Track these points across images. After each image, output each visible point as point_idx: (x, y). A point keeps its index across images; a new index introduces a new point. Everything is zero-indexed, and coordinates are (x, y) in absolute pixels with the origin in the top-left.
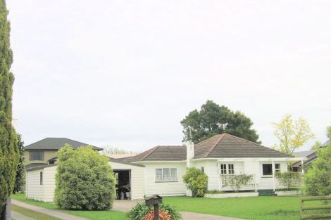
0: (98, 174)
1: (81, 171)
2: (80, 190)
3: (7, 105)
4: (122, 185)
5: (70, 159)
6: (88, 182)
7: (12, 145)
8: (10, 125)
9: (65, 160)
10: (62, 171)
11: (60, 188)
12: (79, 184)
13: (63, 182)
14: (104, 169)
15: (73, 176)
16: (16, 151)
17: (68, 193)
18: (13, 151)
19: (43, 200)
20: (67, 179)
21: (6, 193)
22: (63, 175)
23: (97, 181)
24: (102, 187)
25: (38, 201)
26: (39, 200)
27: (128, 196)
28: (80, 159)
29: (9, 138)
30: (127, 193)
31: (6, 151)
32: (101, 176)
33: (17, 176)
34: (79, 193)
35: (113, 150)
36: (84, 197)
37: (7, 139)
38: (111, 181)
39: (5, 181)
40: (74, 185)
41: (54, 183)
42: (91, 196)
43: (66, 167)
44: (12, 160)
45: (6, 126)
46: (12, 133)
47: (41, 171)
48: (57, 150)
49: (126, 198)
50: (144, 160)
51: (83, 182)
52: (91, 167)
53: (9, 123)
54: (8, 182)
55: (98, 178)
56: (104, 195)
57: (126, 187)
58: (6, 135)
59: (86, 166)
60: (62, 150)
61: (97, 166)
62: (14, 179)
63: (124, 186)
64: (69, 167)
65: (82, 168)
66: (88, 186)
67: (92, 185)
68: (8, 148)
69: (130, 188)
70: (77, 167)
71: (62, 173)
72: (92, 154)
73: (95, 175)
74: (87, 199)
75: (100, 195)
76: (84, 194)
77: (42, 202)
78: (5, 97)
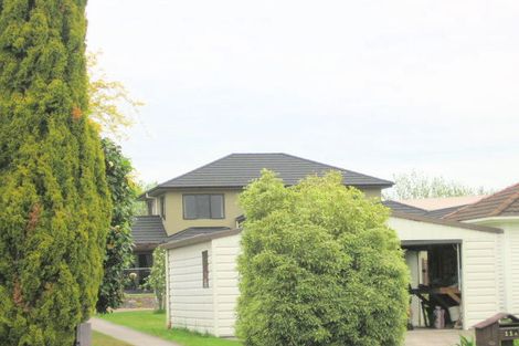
0: (357, 255)
1: (306, 247)
2: (306, 300)
3: (71, 63)
4: (438, 286)
5: (275, 214)
6: (327, 278)
7: (88, 175)
8: (82, 121)
9: (261, 215)
10: (254, 247)
11: (250, 295)
12: (302, 285)
13: (258, 278)
14: (376, 241)
15: (285, 263)
16: (101, 193)
17: (273, 311)
18: (92, 193)
19: (211, 331)
20: (268, 269)
21: (74, 311)
22: (258, 258)
23: (355, 276)
24: (371, 291)
25: (197, 334)
26: (202, 330)
27: (454, 317)
28: (304, 211)
29: (81, 157)
30: (453, 310)
31: (73, 192)
32: (365, 261)
33: (107, 265)
34: (302, 308)
35: (429, 185)
36: (318, 321)
37: (76, 161)
38: (395, 275)
39: (71, 278)
40: (288, 286)
41: (236, 282)
42: (337, 318)
43: (263, 237)
44: (91, 219)
45: (69, 122)
46: (89, 142)
47: (203, 248)
48: (239, 189)
49: (449, 323)
50: (502, 212)
51: (313, 277)
52: (336, 235)
53: (77, 113)
54: (80, 281)
55: (355, 266)
56: (375, 314)
57: (449, 291)
58: (72, 148)
59: (322, 232)
60: (252, 187)
61: (352, 231)
62: (99, 271)
63: (443, 291)
64: (273, 237)
65: (310, 240)
66: (329, 289)
67: (339, 288)
68: (78, 186)
69: (459, 295)
70: (295, 234)
71: (255, 253)
72: (340, 198)
73: (349, 259)
74: (325, 326)
75: (362, 316)
76: (318, 313)
77: (207, 335)
78: (65, 40)
